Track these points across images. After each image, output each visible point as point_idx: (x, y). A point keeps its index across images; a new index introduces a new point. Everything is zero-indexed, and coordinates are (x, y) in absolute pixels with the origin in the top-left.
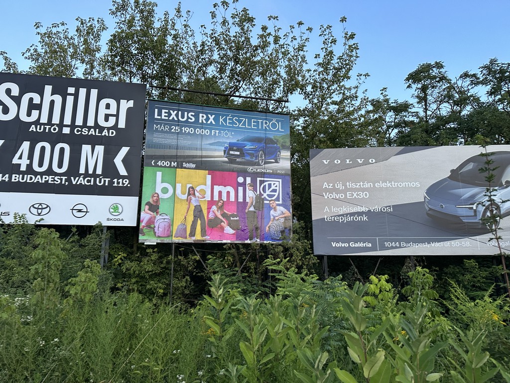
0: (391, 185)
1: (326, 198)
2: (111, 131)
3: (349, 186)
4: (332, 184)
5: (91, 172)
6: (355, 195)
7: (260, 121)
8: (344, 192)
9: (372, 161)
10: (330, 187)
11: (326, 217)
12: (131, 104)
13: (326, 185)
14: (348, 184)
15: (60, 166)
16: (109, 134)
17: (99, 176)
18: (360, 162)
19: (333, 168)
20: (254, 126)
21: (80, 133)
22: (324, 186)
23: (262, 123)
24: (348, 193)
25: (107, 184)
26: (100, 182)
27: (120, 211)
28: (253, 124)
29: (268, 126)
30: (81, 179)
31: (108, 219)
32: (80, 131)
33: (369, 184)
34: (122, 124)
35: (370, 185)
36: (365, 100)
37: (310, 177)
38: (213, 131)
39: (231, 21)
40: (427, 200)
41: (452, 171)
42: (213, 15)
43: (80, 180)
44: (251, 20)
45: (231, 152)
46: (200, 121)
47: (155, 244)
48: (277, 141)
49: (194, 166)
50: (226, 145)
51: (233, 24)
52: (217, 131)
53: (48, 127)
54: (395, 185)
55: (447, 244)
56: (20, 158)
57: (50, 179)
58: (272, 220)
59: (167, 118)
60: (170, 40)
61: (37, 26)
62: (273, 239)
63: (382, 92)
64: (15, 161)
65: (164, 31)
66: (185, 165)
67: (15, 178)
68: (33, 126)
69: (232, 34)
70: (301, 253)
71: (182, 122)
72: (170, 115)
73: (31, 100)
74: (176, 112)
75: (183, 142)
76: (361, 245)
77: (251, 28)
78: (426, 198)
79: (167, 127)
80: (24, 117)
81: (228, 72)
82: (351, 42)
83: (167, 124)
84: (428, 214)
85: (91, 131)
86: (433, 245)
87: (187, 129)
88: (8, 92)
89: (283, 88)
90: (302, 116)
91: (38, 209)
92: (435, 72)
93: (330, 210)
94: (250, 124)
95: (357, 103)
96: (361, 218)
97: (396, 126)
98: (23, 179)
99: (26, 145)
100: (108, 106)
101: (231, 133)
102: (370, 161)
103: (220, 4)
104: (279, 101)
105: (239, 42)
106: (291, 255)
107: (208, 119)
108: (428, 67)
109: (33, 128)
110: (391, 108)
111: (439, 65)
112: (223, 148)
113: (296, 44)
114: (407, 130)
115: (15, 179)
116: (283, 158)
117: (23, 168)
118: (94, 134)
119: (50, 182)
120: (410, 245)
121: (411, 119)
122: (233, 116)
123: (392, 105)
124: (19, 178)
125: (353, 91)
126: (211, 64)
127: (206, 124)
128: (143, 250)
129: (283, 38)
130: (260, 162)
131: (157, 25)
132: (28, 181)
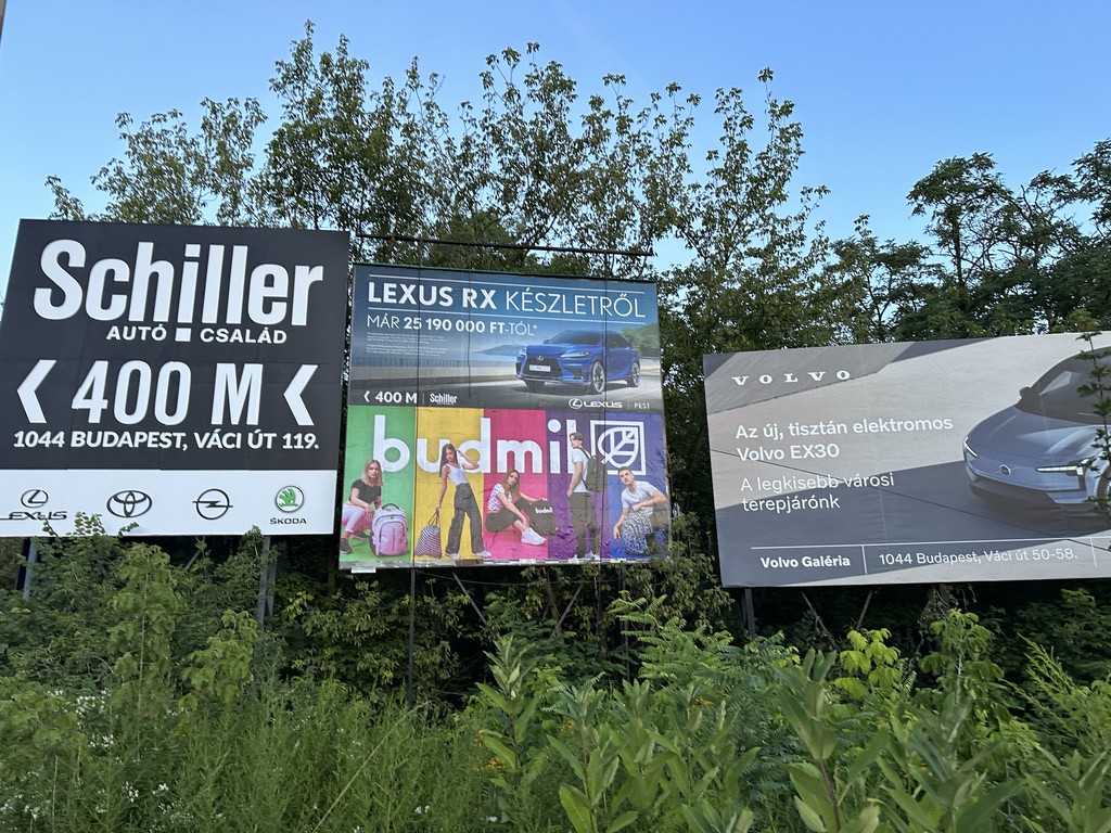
0: (889, 426)
1: (744, 459)
2: (276, 332)
3: (795, 432)
4: (755, 430)
5: (235, 420)
6: (808, 451)
7: (592, 298)
8: (784, 445)
9: (843, 375)
10: (751, 436)
11: (745, 502)
12: (318, 273)
13: (742, 432)
14: (791, 427)
15: (171, 409)
16: (272, 338)
17: (252, 428)
18: (816, 379)
19: (755, 394)
20: (580, 309)
21: (211, 339)
22: (739, 434)
23: (597, 302)
24: (792, 447)
25: (269, 446)
26: (255, 442)
27: (299, 502)
28: (577, 304)
29: (611, 309)
30: (216, 435)
31: (273, 521)
32: (211, 335)
33: (839, 426)
34: (300, 318)
35: (842, 428)
36: (821, 245)
37: (705, 415)
38: (492, 323)
39: (524, 90)
40: (970, 458)
41: (1024, 392)
42: (487, 81)
43: (213, 439)
44: (566, 86)
45: (533, 368)
46: (465, 305)
47: (374, 571)
48: (632, 339)
49: (453, 399)
50: (521, 353)
51: (530, 96)
52: (501, 324)
53: (144, 329)
54: (895, 425)
55: (1022, 554)
56: (89, 396)
57: (150, 439)
58: (625, 511)
59: (394, 301)
60: (397, 138)
61: (123, 120)
62: (629, 554)
63: (858, 224)
64: (79, 403)
65: (385, 118)
66: (434, 398)
67: (79, 439)
68: (115, 328)
69: (528, 117)
70: (692, 584)
71: (426, 307)
72: (400, 293)
73: (110, 273)
74: (413, 287)
75: (430, 349)
76: (828, 562)
77: (567, 103)
78: (968, 454)
79: (395, 320)
80: (96, 312)
81: (521, 199)
82: (785, 122)
83: (395, 313)
84: (974, 489)
85: (235, 334)
86: (989, 557)
87: (437, 323)
88: (63, 259)
89: (641, 226)
90: (683, 284)
91: (125, 502)
92: (974, 176)
93: (754, 485)
94: (571, 306)
95: (804, 251)
96: (824, 502)
97: (895, 296)
98: (94, 441)
99: (100, 369)
100: (269, 281)
101: (532, 328)
102: (839, 375)
103: (500, 57)
104: (633, 253)
105: (543, 134)
106: (671, 590)
107: (481, 298)
108: (959, 166)
109: (114, 333)
110: (881, 259)
111: (982, 162)
112: (515, 360)
113: (665, 131)
114: (919, 304)
115: (78, 442)
116: (644, 376)
117: (95, 418)
118: (241, 340)
119: (150, 445)
120: (938, 559)
121: (926, 280)
122: (535, 291)
123: (882, 251)
124: (85, 439)
125: (794, 226)
126: (484, 184)
127: (479, 310)
128: (349, 584)
129: (636, 120)
130: (596, 386)
131: (369, 106)
132: (105, 445)
